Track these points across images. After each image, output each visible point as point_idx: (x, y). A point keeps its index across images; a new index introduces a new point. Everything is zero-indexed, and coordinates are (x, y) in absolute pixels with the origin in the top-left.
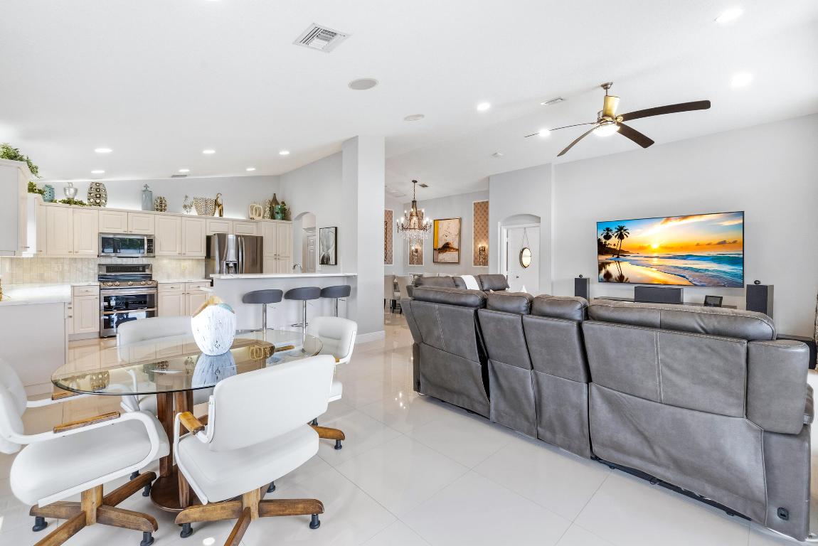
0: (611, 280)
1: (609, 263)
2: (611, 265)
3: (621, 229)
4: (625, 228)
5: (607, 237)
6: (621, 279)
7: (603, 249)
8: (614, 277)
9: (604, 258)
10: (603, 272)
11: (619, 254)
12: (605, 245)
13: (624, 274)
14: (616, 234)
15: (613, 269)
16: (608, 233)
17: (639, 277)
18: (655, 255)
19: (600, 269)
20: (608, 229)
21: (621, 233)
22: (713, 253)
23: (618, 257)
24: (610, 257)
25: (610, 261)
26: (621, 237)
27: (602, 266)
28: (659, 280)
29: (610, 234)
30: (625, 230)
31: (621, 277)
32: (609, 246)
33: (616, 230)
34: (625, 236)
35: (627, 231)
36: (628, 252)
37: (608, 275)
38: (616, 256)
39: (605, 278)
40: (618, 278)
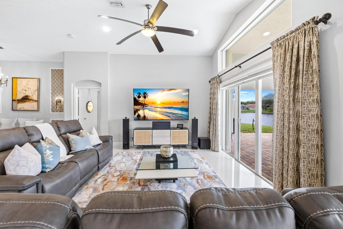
0: (140, 118)
1: (139, 110)
2: (141, 111)
3: (145, 93)
4: (146, 93)
5: (139, 97)
6: (145, 118)
7: (136, 102)
8: (141, 117)
9: (137, 107)
10: (137, 114)
11: (144, 105)
12: (138, 101)
13: (146, 115)
14: (143, 96)
15: (141, 112)
16: (139, 95)
17: (152, 116)
18: (159, 106)
19: (135, 114)
20: (139, 93)
21: (145, 95)
22: (180, 107)
23: (143, 107)
24: (140, 107)
27: (136, 111)
28: (160, 118)
29: (140, 96)
30: (147, 94)
31: (145, 117)
32: (140, 101)
33: (143, 94)
34: (146, 97)
35: (148, 95)
36: (147, 105)
37: (139, 116)
38: (142, 107)
39: (137, 118)
40: (143, 118)
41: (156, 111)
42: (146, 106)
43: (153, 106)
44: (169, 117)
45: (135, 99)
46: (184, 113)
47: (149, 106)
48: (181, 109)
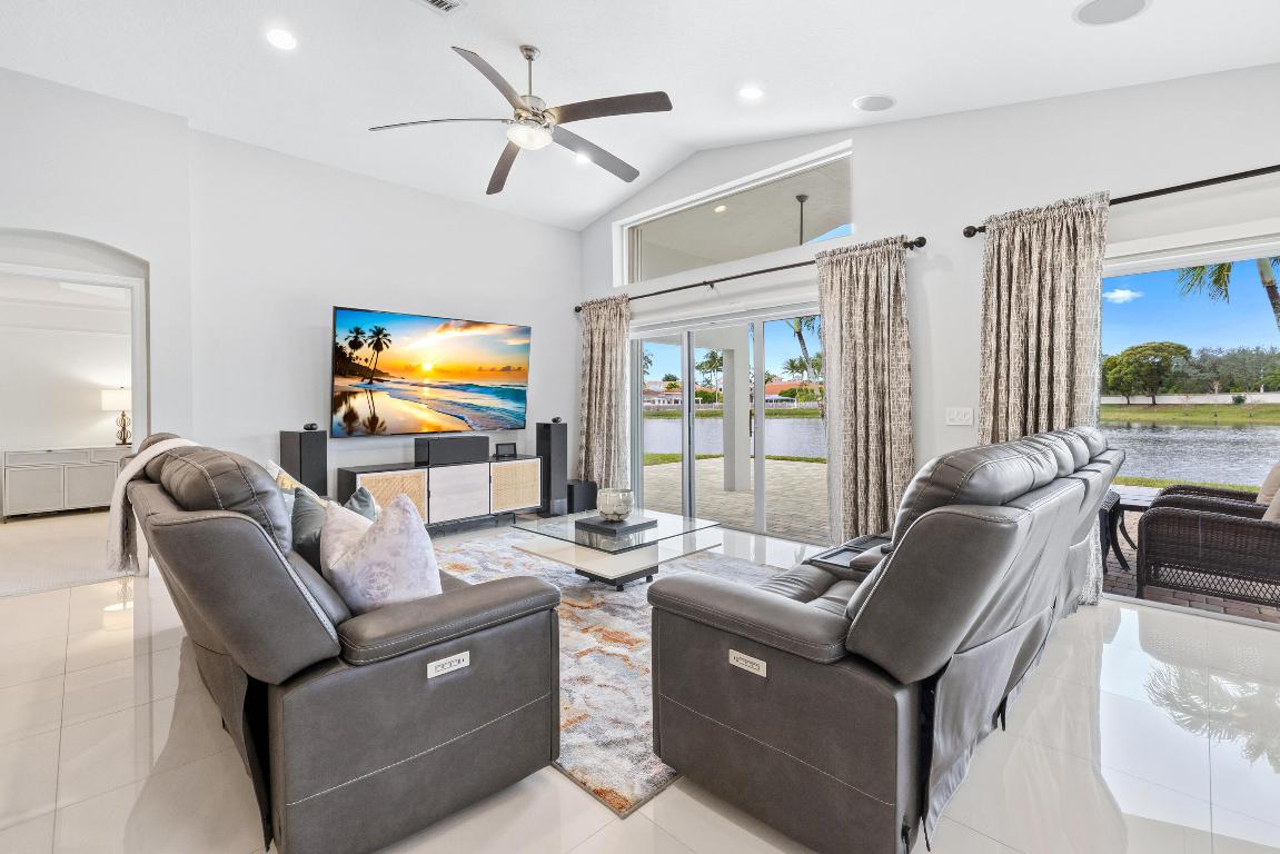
0: (355, 425)
2: (359, 396)
3: (378, 332)
4: (385, 332)
5: (356, 345)
7: (342, 364)
8: (361, 420)
9: (344, 383)
10: (343, 410)
11: (372, 376)
12: (351, 358)
13: (378, 414)
14: (370, 341)
15: (360, 404)
16: (356, 337)
18: (426, 381)
19: (334, 409)
20: (358, 331)
21: (379, 339)
22: (497, 383)
23: (370, 383)
24: (356, 381)
25: (356, 389)
26: (378, 347)
27: (338, 399)
29: (361, 339)
30: (385, 335)
31: (374, 420)
32: (356, 362)
33: (371, 334)
34: (384, 346)
35: (389, 337)
36: (386, 374)
37: (351, 416)
38: (367, 381)
39: (344, 425)
40: (367, 423)
41: (417, 400)
42: (382, 381)
43: (406, 382)
44: (462, 419)
45: (338, 352)
46: (510, 405)
47: (392, 380)
48: (501, 393)
